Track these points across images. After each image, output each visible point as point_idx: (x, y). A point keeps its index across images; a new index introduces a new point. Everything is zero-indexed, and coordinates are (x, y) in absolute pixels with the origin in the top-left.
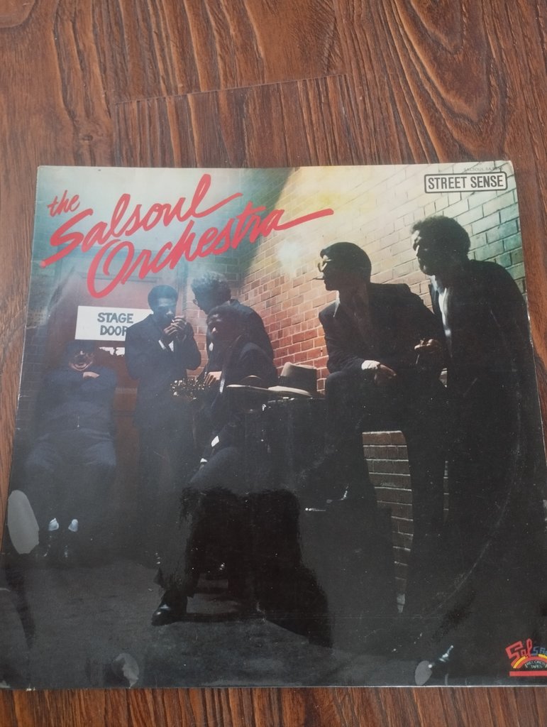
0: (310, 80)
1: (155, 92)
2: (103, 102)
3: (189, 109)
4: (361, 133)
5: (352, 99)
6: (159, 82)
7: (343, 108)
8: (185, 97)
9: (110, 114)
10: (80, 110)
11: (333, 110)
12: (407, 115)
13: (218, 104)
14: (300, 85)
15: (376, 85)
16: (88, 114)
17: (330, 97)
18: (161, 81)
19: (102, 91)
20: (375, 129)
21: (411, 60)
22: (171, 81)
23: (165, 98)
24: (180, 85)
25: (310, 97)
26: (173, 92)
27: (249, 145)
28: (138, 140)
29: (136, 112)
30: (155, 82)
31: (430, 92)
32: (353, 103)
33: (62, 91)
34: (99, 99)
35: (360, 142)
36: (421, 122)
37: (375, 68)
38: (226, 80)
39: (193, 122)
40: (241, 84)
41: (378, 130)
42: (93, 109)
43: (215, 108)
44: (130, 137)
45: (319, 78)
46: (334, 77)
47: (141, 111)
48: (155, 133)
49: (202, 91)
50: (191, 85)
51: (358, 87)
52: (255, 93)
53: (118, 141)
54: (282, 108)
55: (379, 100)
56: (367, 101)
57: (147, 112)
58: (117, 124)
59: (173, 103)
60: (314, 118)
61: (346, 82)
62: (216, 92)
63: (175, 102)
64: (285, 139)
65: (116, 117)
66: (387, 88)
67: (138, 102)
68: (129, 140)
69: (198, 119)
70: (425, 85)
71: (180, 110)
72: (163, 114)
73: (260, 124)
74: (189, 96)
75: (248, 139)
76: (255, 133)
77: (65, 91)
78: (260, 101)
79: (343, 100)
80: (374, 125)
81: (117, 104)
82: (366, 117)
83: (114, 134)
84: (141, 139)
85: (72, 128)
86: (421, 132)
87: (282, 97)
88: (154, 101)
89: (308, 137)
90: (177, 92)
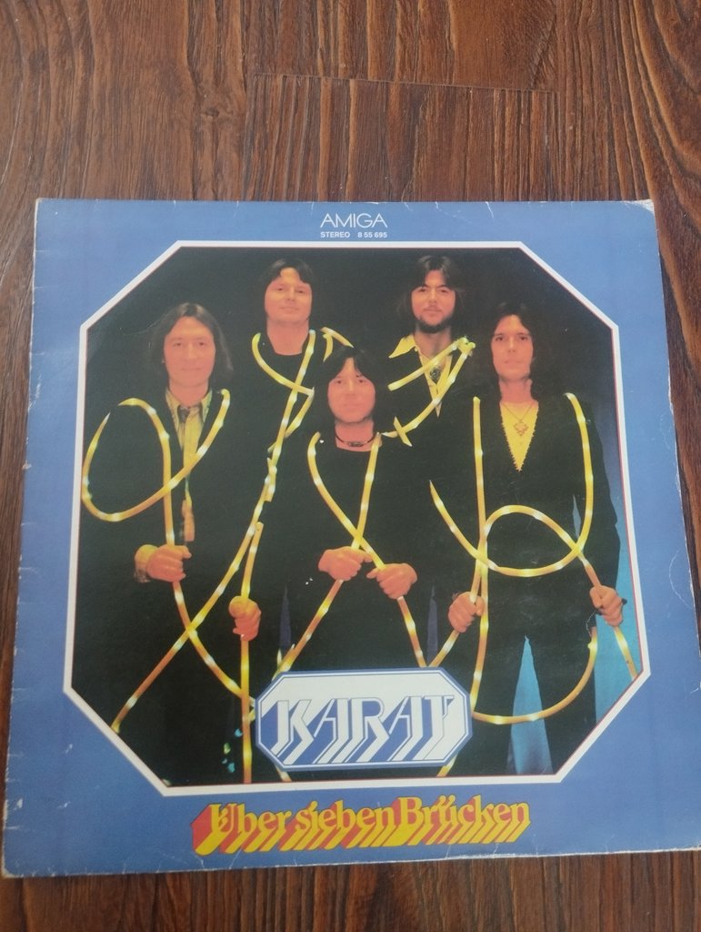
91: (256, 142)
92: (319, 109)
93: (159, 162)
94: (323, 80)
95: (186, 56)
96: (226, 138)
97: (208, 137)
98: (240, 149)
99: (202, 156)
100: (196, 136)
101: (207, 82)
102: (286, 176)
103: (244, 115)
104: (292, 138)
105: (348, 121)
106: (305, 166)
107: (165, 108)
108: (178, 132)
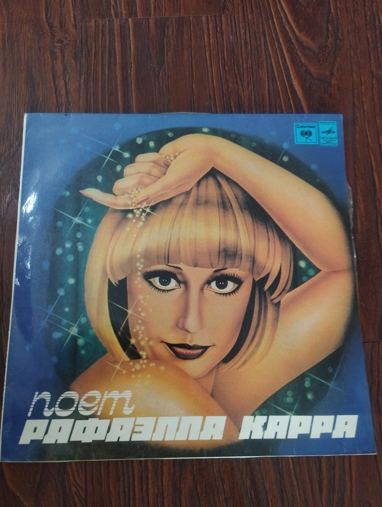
0: (211, 16)
1: (107, 15)
2: (72, 19)
3: (129, 28)
4: (242, 54)
5: (238, 31)
6: (110, 9)
7: (231, 37)
8: (128, 20)
9: (76, 27)
10: (56, 23)
11: (224, 37)
12: (273, 44)
13: (149, 26)
14: (204, 19)
15: (254, 24)
16: (61, 26)
17: (223, 28)
18: (112, 9)
19: (72, 12)
20: (251, 52)
21: (278, 10)
22: (119, 9)
23: (113, 20)
24: (124, 12)
25: (210, 27)
26: (119, 16)
27: (167, 55)
28: (94, 45)
29: (94, 27)
30: (108, 8)
31: (289, 31)
32: (238, 33)
33: (45, 10)
34: (70, 17)
35: (240, 59)
36: (281, 50)
37: (254, 12)
38: (155, 11)
39: (131, 37)
40: (165, 15)
41: (253, 52)
42: (65, 23)
43: (146, 29)
44: (89, 43)
45: (217, 15)
46: (227, 15)
47: (97, 27)
48: (105, 41)
49: (139, 17)
50: (132, 13)
51: (242, 23)
52: (174, 21)
53: (80, 45)
54: (191, 33)
55: (255, 33)
56: (247, 33)
57: (101, 28)
58: (80, 34)
59: (118, 23)
60: (211, 41)
61: (235, 20)
62: (148, 18)
63: (120, 23)
64: (191, 53)
65: (80, 30)
66: (261, 26)
67: (95, 21)
68: (87, 45)
69: (134, 35)
70: (286, 26)
71: (123, 28)
72: (111, 30)
73: (176, 42)
74: (130, 20)
75: (167, 50)
76: (172, 47)
77: (47, 11)
78: (176, 27)
79: (232, 31)
80: (251, 48)
81: (81, 21)
82: (246, 43)
83: (78, 41)
84: (95, 45)
85: (50, 35)
86: (281, 57)
87: (192, 26)
88: (106, 21)
89: (207, 53)
90: (122, 16)
91: (84, 53)
92: (114, 34)
93: (35, 68)
94: (115, 20)
95: (44, 16)
96: (68, 53)
97: (59, 54)
98: (75, 58)
99: (56, 63)
100: (53, 54)
101: (56, 27)
102: (100, 68)
103: (76, 41)
104: (102, 50)
105: (130, 39)
106: (110, 63)
107: (36, 42)
108: (44, 53)
